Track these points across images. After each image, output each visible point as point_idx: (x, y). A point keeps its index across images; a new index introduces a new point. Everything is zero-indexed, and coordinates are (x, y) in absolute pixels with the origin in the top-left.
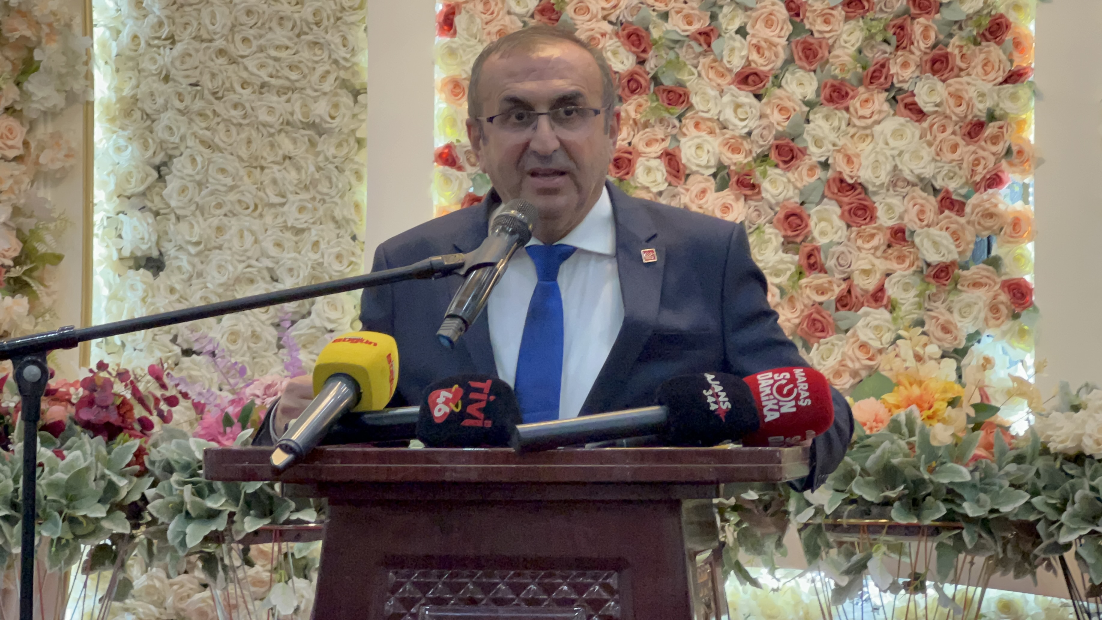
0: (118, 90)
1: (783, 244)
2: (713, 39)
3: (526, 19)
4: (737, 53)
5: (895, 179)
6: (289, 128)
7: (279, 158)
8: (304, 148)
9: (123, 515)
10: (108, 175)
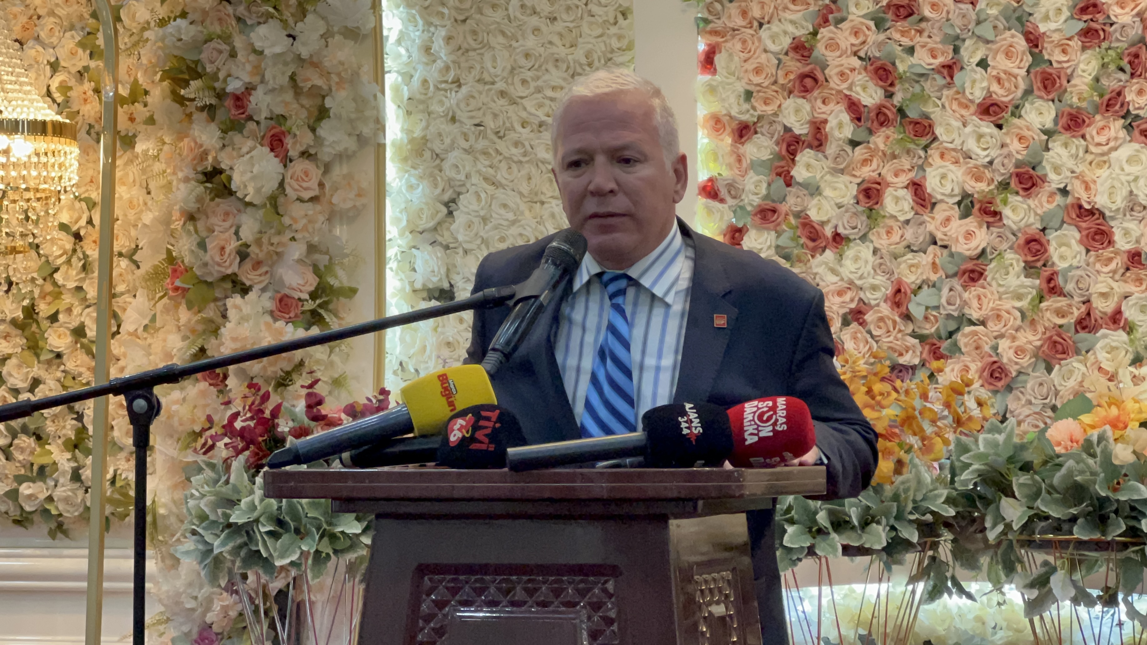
0: (408, 132)
1: (1025, 268)
2: (955, 71)
3: (781, 56)
4: (978, 85)
5: (1131, 204)
10: (401, 212)
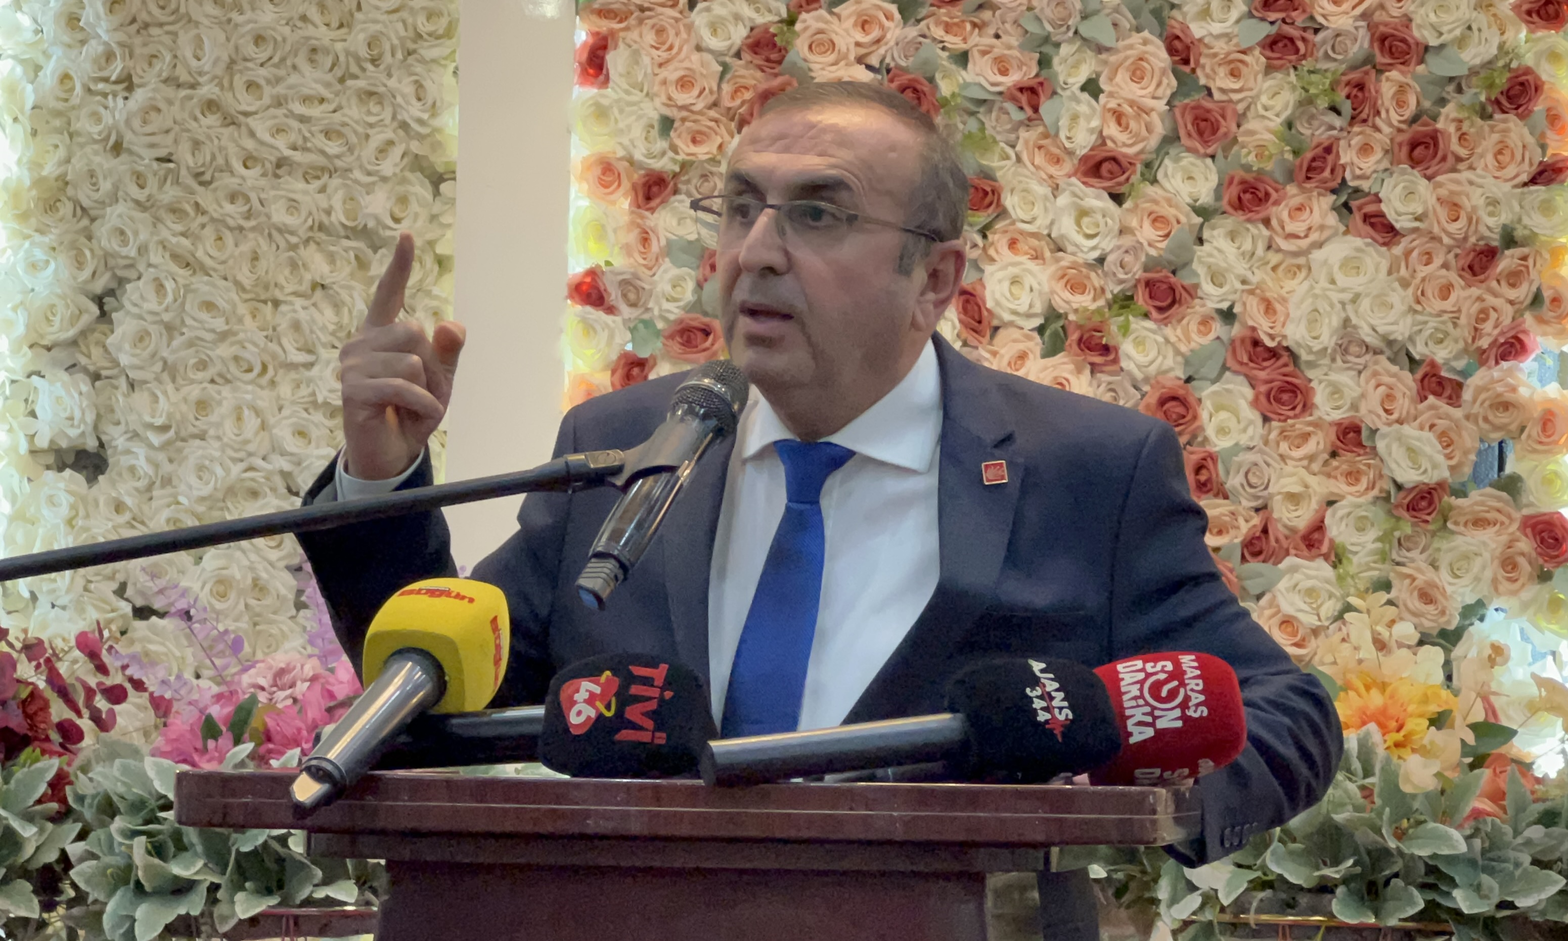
0: (35, 165)
2: (1042, 98)
3: (728, 59)
4: (1082, 122)
5: (1345, 341)
6: (322, 236)
7: (305, 287)
8: (347, 270)
9: (28, 887)
10: (15, 309)
